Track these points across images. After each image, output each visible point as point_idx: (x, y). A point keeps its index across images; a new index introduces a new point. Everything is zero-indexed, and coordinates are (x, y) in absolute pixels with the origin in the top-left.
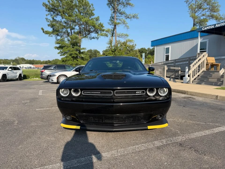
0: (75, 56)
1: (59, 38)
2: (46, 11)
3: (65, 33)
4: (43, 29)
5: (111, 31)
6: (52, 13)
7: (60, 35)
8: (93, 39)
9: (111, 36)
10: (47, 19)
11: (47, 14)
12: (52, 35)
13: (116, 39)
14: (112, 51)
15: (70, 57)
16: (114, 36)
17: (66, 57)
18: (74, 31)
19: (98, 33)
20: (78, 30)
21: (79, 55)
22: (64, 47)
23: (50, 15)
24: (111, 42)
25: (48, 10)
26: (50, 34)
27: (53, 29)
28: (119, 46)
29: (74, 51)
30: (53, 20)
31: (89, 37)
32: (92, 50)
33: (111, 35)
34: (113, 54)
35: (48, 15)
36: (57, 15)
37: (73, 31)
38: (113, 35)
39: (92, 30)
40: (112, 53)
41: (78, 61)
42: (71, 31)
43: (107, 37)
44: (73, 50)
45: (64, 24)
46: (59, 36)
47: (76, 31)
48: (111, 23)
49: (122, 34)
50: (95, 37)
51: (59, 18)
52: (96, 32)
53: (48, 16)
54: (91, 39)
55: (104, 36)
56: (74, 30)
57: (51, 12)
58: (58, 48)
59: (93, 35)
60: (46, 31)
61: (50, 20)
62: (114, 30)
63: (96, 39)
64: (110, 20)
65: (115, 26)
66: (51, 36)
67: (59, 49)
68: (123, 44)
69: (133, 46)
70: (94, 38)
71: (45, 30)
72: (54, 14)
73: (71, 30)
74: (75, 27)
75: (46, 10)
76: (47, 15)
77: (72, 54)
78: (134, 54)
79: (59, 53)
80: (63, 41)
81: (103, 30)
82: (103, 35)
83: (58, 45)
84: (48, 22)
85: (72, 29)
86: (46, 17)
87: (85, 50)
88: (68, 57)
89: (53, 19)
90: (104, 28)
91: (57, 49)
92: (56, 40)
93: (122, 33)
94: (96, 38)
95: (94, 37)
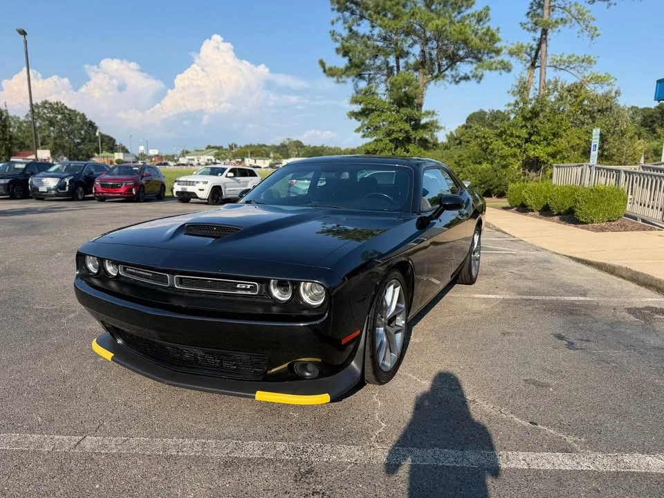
0: (401, 136)
1: (363, 85)
2: (333, 10)
3: (379, 68)
4: (322, 63)
5: (529, 50)
6: (347, 14)
7: (367, 76)
8: (463, 82)
9: (529, 69)
10: (333, 33)
11: (335, 19)
12: (344, 77)
13: (543, 78)
14: (522, 116)
15: (387, 140)
16: (538, 67)
17: (376, 140)
18: (406, 63)
19: (480, 60)
20: (418, 58)
21: (414, 132)
22: (373, 111)
23: (341, 22)
24: (523, 88)
25: (336, 7)
26: (341, 76)
27: (350, 60)
28: (552, 98)
29: (399, 123)
30: (350, 33)
31: (453, 76)
32: (485, 113)
33: (529, 65)
34: (527, 127)
35: (337, 20)
36: (362, 17)
37: (402, 61)
38: (537, 64)
39: (461, 53)
40: (524, 123)
41: (408, 151)
42: (398, 63)
43: (509, 71)
44: (396, 119)
45: (380, 44)
46: (364, 79)
47: (412, 60)
48: (529, 26)
49: (569, 57)
50: (470, 75)
51: (364, 28)
52: (476, 58)
53: (335, 25)
54: (457, 82)
55: (496, 69)
56: (406, 59)
57: (345, 12)
58: (356, 115)
59: (464, 68)
60: (331, 69)
61: (341, 36)
62: (539, 46)
63: (473, 82)
64: (528, 14)
65: (545, 32)
66: (343, 82)
67: (360, 118)
68: (569, 91)
69: (607, 98)
70: (466, 78)
71: (327, 66)
72: (354, 16)
73: (397, 59)
74: (410, 50)
75: (333, 7)
76: (333, 23)
77: (393, 130)
78: (607, 125)
79: (358, 130)
80: (373, 94)
81: (498, 52)
82: (494, 66)
83: (357, 108)
84: (336, 40)
85: (401, 54)
86: (332, 28)
87: (432, 117)
88: (381, 140)
89: (351, 30)
90: (498, 45)
91: (354, 119)
92: (354, 92)
93: (571, 54)
94: (474, 79)
95: (466, 74)
